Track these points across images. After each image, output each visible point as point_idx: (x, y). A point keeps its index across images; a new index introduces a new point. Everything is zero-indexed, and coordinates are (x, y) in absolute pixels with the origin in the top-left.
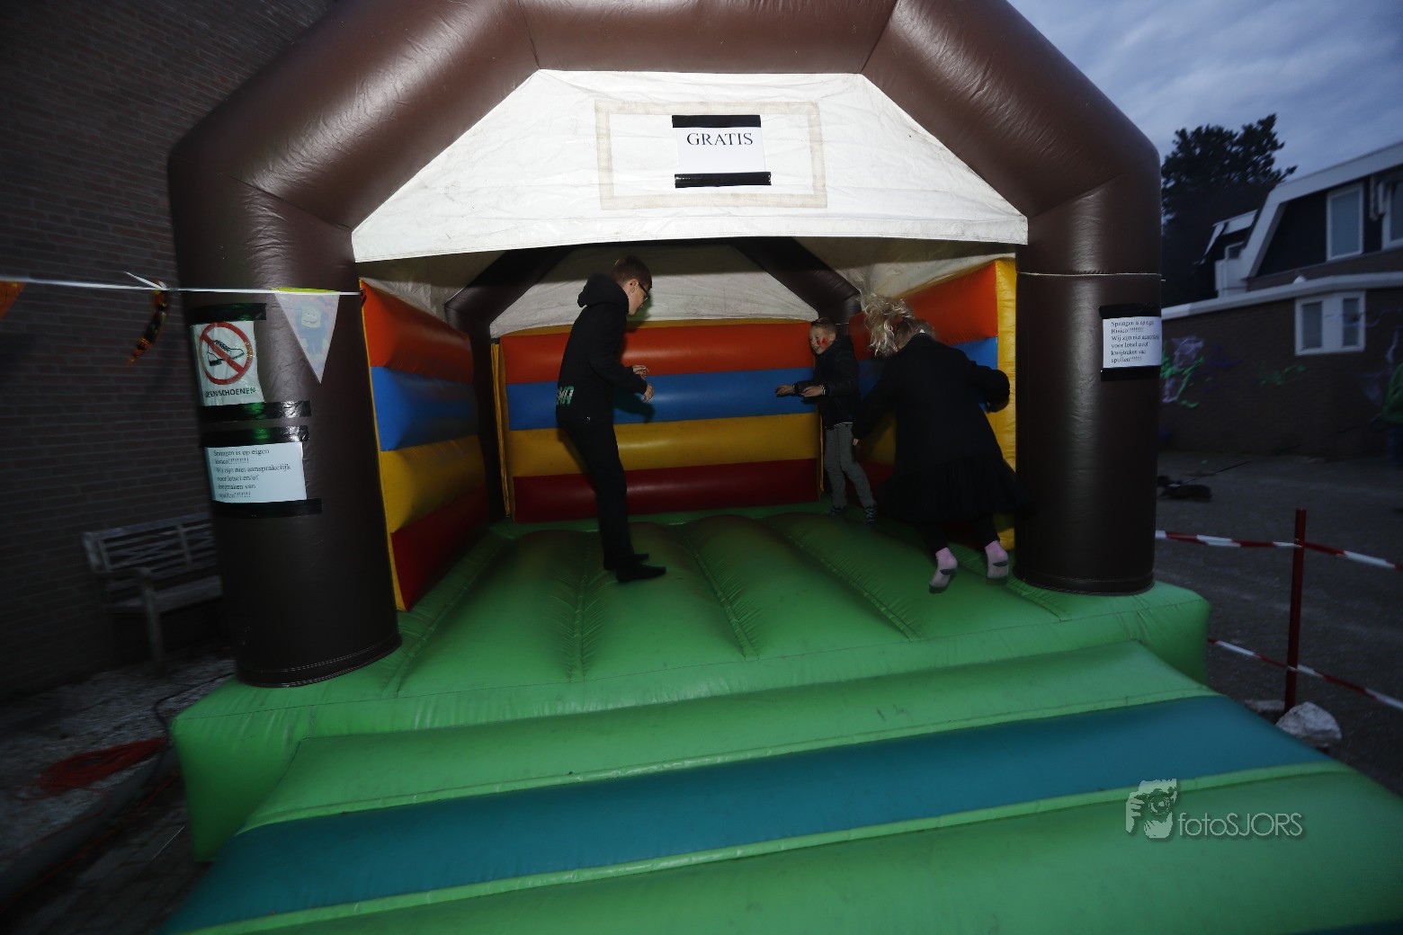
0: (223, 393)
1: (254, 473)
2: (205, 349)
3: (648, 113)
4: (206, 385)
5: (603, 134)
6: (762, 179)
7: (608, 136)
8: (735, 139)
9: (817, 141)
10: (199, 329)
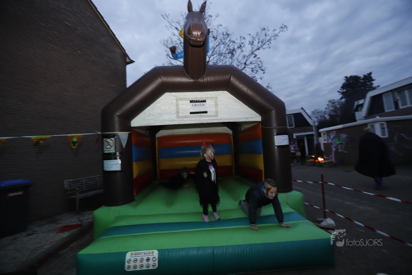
0: (108, 151)
1: (112, 165)
2: (106, 143)
3: (185, 100)
4: (105, 149)
5: (177, 105)
6: (206, 112)
7: (178, 105)
8: (201, 105)
9: (216, 105)
10: (105, 139)
